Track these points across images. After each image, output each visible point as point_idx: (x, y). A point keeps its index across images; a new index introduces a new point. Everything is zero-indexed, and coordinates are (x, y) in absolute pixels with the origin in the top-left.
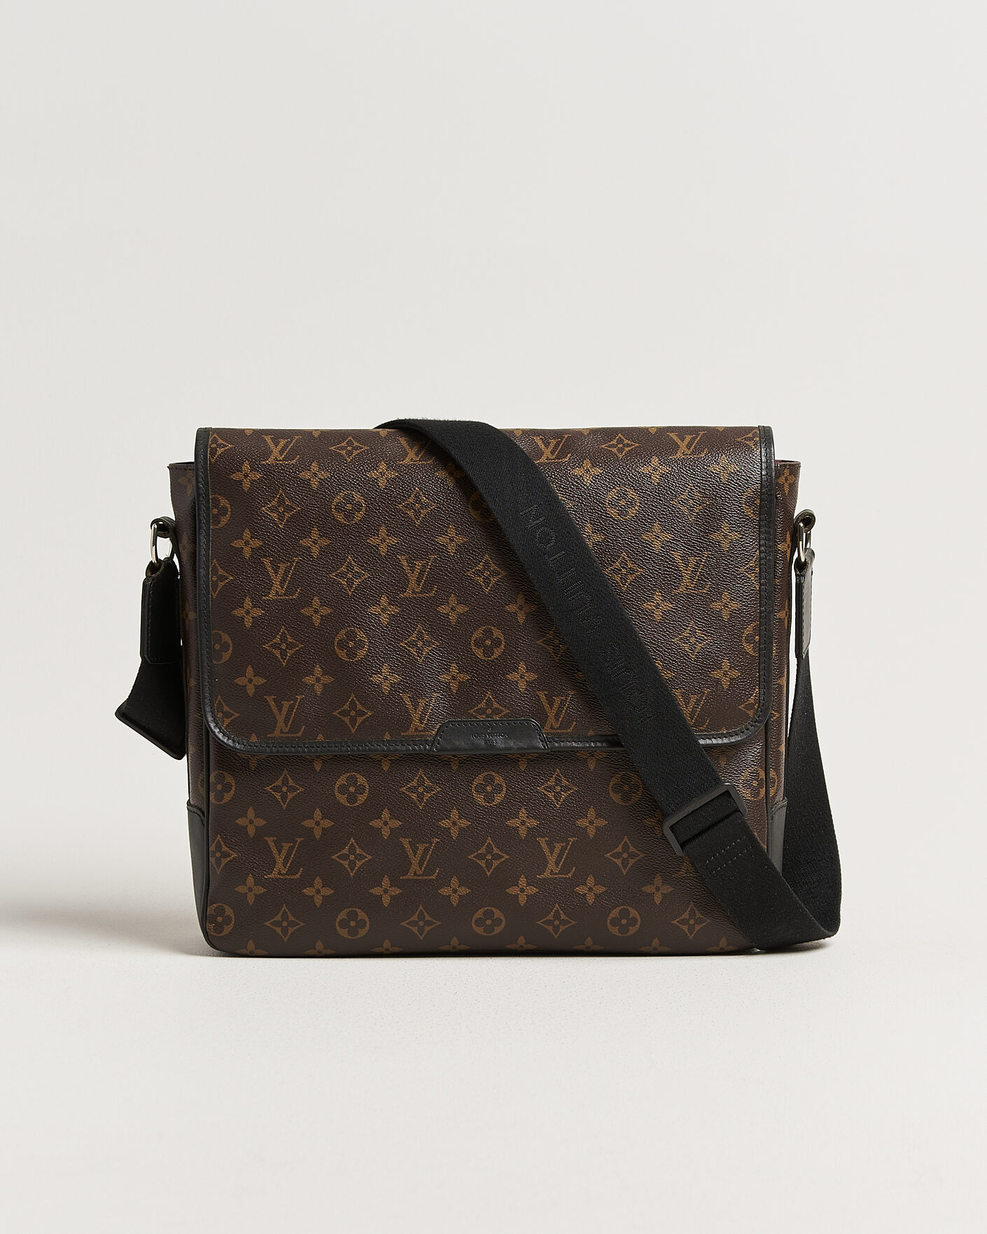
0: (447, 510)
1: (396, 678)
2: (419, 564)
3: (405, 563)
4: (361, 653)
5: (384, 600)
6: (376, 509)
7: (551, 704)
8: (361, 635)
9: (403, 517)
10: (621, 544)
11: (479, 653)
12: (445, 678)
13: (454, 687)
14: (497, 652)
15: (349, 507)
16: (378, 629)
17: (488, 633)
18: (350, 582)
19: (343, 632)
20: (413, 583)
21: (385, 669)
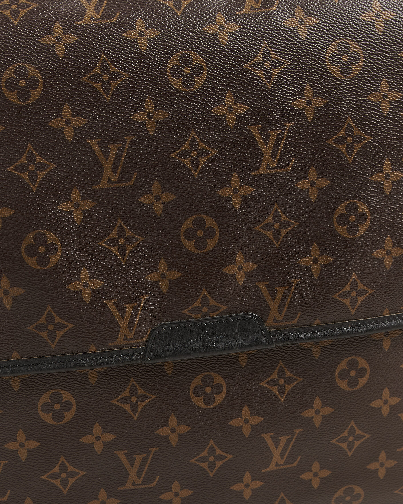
0: (142, 80)
1: (97, 284)
2: (113, 149)
3: (96, 148)
4: (55, 259)
5: (75, 194)
6: (56, 84)
7: (273, 296)
8: (52, 238)
9: (89, 92)
10: (345, 107)
11: (190, 246)
12: (153, 277)
13: (164, 286)
14: (211, 244)
15: (22, 83)
16: (71, 228)
17: (199, 223)
18: (33, 176)
19: (31, 235)
20: (108, 171)
21: (84, 275)
